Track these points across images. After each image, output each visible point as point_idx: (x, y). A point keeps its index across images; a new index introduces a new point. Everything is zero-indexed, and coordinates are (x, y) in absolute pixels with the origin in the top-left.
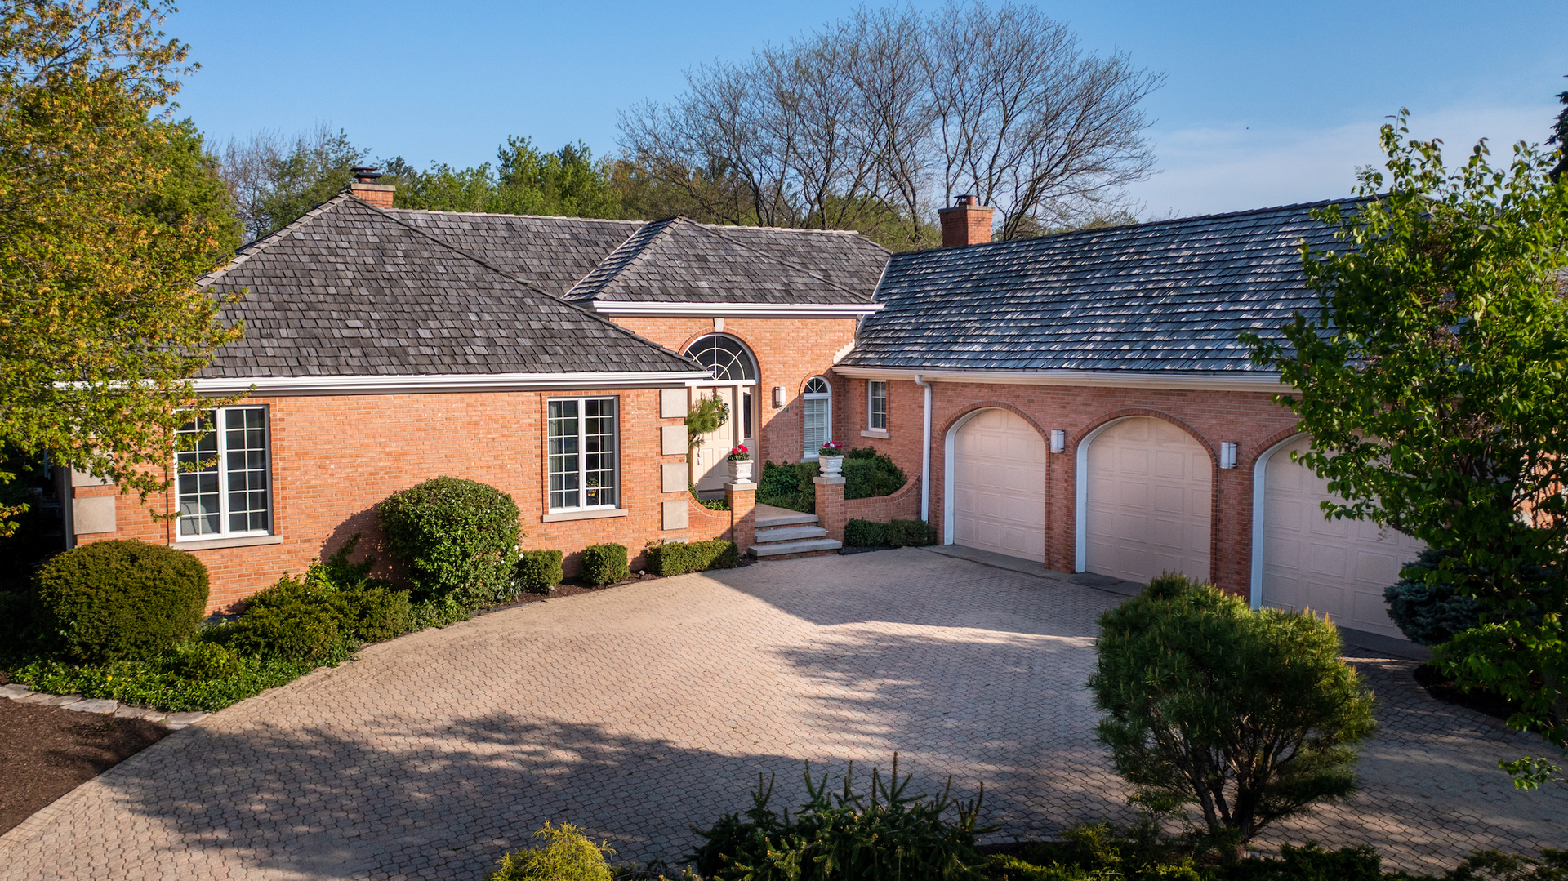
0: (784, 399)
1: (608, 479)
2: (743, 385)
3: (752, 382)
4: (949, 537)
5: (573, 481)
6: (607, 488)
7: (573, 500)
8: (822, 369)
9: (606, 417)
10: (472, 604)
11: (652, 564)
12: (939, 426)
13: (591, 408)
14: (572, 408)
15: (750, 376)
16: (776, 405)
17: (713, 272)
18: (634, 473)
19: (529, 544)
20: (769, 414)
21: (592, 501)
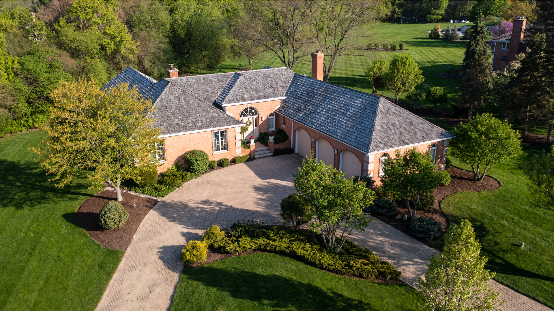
0: (264, 119)
1: (225, 145)
2: (255, 117)
3: (257, 116)
4: (296, 151)
5: (218, 146)
6: (225, 147)
7: (219, 150)
8: (272, 111)
9: (224, 134)
10: (201, 173)
11: (234, 161)
12: (294, 129)
13: (221, 132)
14: (218, 133)
15: (256, 114)
16: (262, 120)
17: (248, 92)
18: (230, 144)
19: (211, 159)
20: (260, 122)
21: (222, 149)
